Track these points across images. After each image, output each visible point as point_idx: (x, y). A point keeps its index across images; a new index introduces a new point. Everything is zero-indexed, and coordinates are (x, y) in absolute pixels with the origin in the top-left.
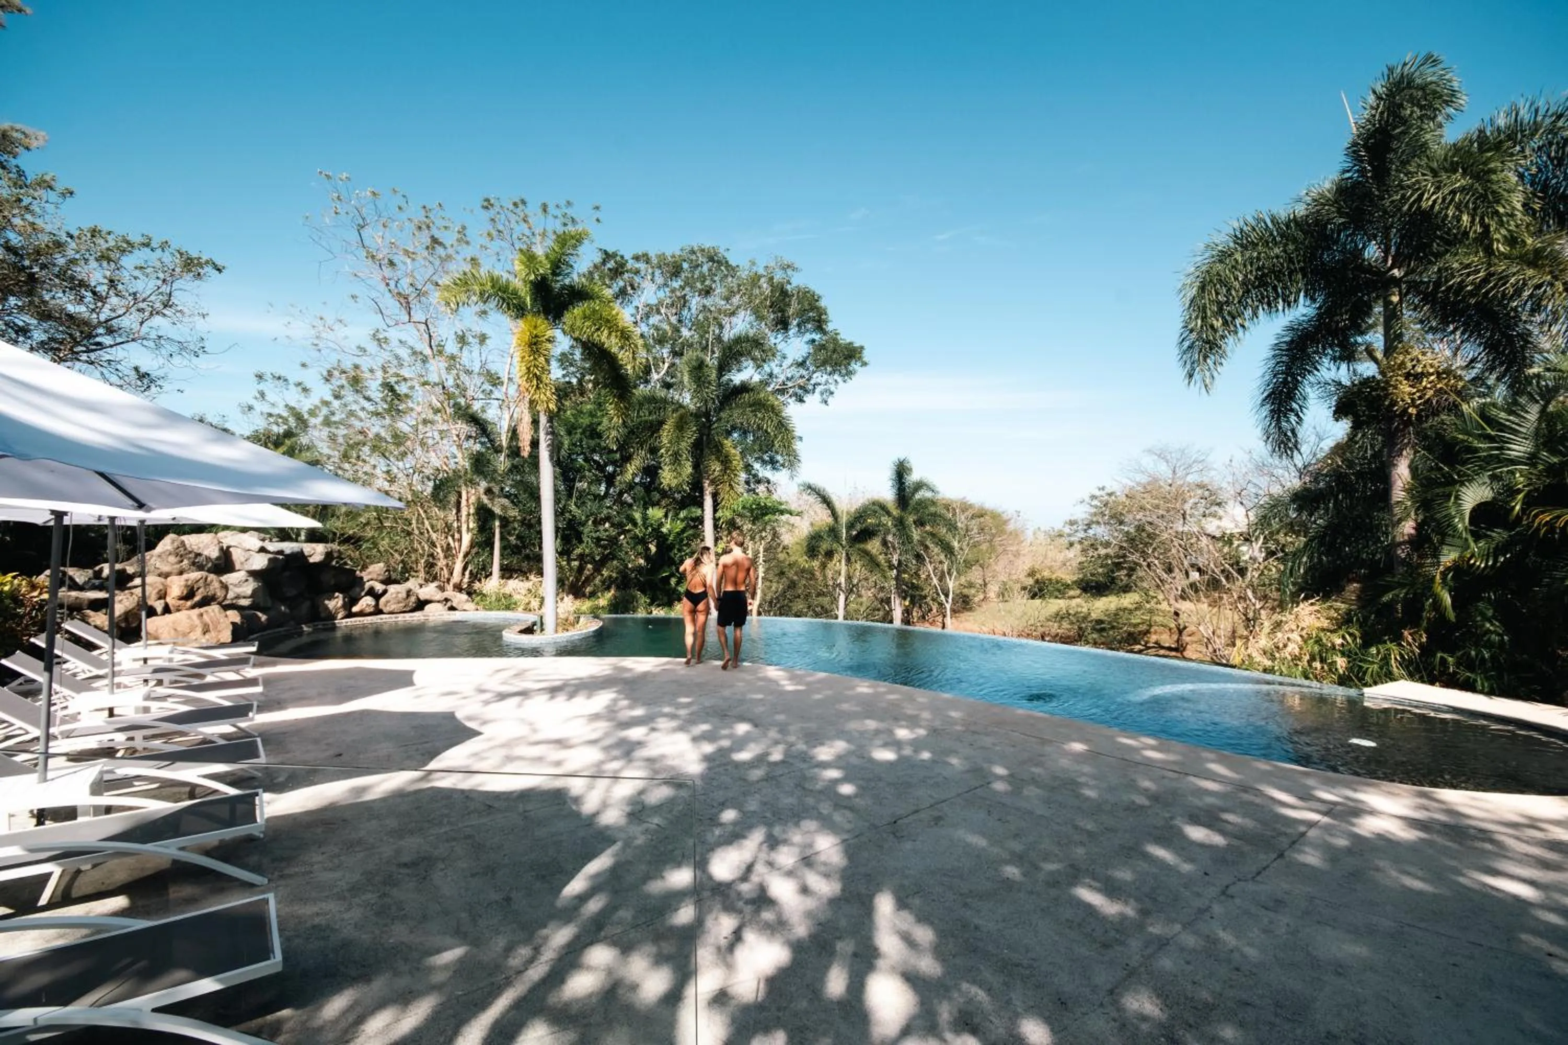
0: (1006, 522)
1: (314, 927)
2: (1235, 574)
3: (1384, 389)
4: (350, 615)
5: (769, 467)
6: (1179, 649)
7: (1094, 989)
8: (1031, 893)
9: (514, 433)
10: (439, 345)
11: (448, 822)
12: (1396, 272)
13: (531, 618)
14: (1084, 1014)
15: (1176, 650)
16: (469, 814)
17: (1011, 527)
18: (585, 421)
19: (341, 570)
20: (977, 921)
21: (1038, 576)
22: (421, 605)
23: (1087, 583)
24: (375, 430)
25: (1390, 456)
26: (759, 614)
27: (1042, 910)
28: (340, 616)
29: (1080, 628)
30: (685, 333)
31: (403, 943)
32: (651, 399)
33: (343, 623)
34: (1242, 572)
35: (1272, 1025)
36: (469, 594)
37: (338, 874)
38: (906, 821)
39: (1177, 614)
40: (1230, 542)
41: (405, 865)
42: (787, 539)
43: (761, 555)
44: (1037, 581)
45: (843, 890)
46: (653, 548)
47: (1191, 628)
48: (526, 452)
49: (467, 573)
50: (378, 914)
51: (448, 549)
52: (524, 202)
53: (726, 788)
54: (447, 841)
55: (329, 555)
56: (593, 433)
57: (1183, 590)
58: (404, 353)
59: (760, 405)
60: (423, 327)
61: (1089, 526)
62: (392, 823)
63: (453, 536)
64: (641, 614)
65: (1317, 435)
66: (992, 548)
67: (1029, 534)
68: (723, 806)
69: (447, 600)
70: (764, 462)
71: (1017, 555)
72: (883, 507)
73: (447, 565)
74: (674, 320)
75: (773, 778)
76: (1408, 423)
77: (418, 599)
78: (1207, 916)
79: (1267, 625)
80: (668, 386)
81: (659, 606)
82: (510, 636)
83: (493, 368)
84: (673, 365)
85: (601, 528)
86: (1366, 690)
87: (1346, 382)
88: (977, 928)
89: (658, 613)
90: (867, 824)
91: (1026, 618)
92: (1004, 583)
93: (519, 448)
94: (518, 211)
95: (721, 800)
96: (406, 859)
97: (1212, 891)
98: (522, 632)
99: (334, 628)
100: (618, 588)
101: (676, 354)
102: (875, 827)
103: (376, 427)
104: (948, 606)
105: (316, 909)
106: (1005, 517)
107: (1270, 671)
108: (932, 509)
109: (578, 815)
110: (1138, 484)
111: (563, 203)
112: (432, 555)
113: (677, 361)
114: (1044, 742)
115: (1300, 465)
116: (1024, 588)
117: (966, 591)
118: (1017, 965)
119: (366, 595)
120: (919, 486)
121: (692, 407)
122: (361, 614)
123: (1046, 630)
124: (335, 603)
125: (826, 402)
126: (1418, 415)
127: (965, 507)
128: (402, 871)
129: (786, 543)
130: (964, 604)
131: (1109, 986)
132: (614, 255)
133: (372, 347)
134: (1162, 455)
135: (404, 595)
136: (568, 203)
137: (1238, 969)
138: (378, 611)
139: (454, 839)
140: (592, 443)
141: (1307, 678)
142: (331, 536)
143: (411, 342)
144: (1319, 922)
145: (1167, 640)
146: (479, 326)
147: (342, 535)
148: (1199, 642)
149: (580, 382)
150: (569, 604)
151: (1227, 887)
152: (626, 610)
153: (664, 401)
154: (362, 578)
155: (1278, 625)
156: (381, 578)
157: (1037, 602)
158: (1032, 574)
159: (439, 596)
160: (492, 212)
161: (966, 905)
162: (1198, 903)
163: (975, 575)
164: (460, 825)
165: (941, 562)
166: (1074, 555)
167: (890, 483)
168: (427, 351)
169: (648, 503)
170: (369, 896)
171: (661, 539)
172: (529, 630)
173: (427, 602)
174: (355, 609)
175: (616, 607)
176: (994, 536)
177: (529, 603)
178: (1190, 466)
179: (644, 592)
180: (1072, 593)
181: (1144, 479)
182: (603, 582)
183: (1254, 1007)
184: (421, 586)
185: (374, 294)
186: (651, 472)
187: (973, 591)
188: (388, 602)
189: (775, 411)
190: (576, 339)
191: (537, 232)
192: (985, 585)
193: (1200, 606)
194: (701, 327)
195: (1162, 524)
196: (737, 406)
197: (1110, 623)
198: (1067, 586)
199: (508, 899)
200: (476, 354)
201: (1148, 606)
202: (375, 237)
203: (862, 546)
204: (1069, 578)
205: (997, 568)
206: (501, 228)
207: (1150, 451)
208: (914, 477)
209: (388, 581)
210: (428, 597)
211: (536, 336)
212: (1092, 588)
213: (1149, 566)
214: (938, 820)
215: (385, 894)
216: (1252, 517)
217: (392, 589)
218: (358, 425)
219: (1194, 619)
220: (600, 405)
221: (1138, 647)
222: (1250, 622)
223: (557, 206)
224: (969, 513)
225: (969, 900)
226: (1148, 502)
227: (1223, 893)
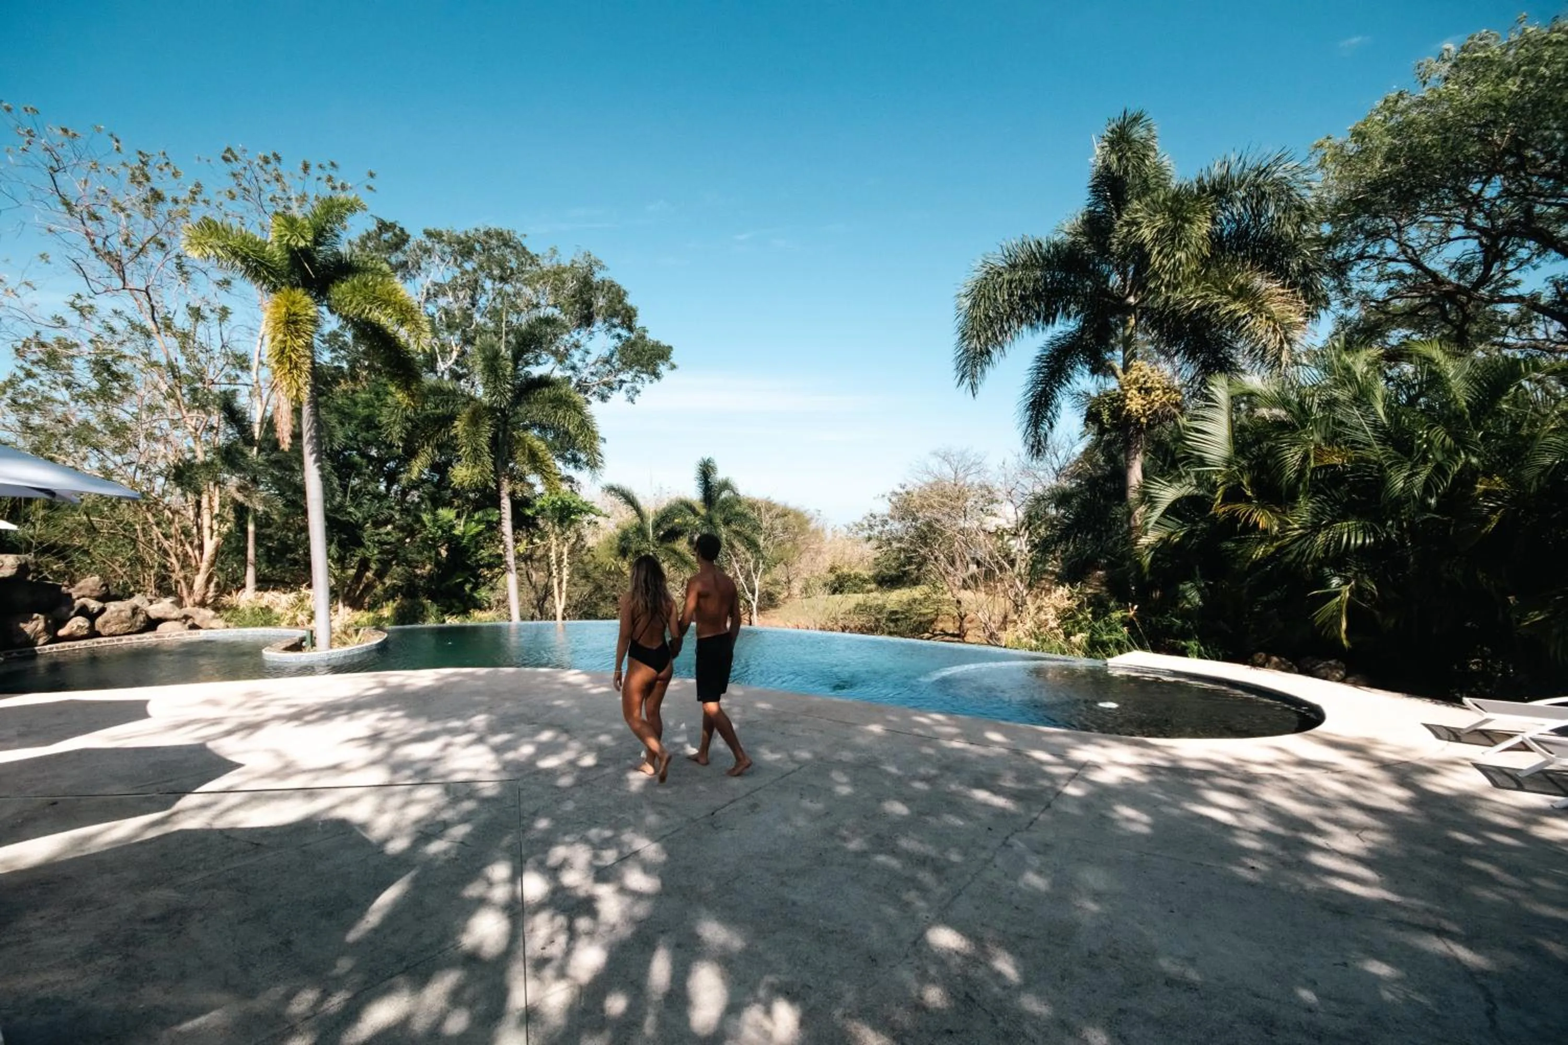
0: (808, 522)
1: (38, 1001)
2: (1007, 566)
3: (1123, 401)
4: (56, 639)
5: (571, 466)
6: (960, 635)
7: (900, 943)
8: (842, 865)
9: (270, 424)
10: (166, 318)
11: (205, 868)
12: (1131, 300)
13: (299, 633)
14: (891, 967)
15: (958, 636)
16: (232, 855)
17: (812, 526)
18: (362, 411)
19: (40, 584)
20: (793, 897)
21: (839, 572)
22: (152, 624)
23: (883, 578)
24: (81, 416)
25: (1127, 459)
26: (564, 618)
27: (852, 879)
28: (41, 641)
29: (877, 620)
30: (477, 318)
31: (156, 1007)
32: (437, 391)
33: (45, 648)
34: (1012, 563)
35: (1046, 952)
36: (216, 609)
37: (65, 939)
38: (723, 811)
39: (959, 602)
40: (1001, 537)
41: (153, 920)
42: (591, 541)
43: (565, 557)
44: (838, 577)
45: (663, 885)
46: (444, 553)
47: (971, 615)
48: (286, 445)
49: (212, 585)
50: (120, 978)
51: (185, 561)
52: (277, 158)
53: (537, 798)
54: (206, 888)
55: (23, 569)
56: (370, 423)
57: (964, 581)
58: (119, 325)
59: (562, 402)
60: (142, 296)
61: (885, 523)
62: (132, 875)
63: (191, 543)
64: (431, 623)
65: (1071, 442)
66: (796, 547)
67: (829, 533)
68: (535, 815)
69: (186, 617)
70: (566, 461)
71: (819, 552)
72: (689, 507)
73: (185, 578)
74: (466, 303)
75: (587, 783)
76: (1140, 431)
77: (148, 616)
78: (991, 866)
79: (1032, 609)
80: (457, 377)
81: (453, 614)
82: (271, 655)
83: (240, 349)
84: (463, 353)
85: (383, 530)
86: (1110, 661)
87: (1094, 394)
88: (794, 904)
89: (452, 621)
90: (684, 819)
91: (828, 612)
92: (807, 580)
93: (277, 440)
94: (269, 168)
95: (532, 810)
96: (152, 913)
97: (995, 843)
98: (288, 649)
99: (34, 655)
100: (405, 596)
101: (468, 341)
102: (694, 820)
103: (82, 413)
104: (754, 604)
105: (38, 981)
106: (807, 516)
107: (1037, 649)
108: (738, 508)
109: (366, 843)
110: (926, 484)
111: (326, 164)
112: (164, 567)
113: (468, 349)
114: (849, 725)
115: (1057, 468)
116: (825, 585)
117: (771, 589)
118: (832, 932)
119: (76, 615)
120: (726, 485)
121: (486, 400)
122: (71, 637)
123: (846, 623)
124: (35, 625)
125: (632, 401)
126: (1148, 424)
127: (770, 506)
128: (148, 927)
129: (589, 544)
130: (769, 601)
131: (912, 939)
132: (392, 226)
133: (73, 318)
134: (945, 458)
135: (129, 613)
136: (333, 164)
137: (1017, 908)
138: (93, 633)
139: (214, 886)
140: (370, 435)
141: (1064, 653)
142: (24, 546)
143: (128, 313)
144: (1079, 860)
145: (951, 628)
146: (222, 299)
147: (41, 543)
148: (977, 628)
149: (352, 368)
150: (345, 614)
151: (1007, 838)
152: (415, 621)
153: (453, 392)
154: (70, 595)
155: (1040, 609)
156: (96, 594)
157: (838, 597)
158: (832, 570)
159: (176, 613)
160: (237, 167)
161: (783, 883)
162: (984, 855)
163: (779, 572)
164: (222, 869)
165: (747, 561)
166: (869, 551)
167: (697, 483)
168: (150, 325)
169: (437, 502)
170: (107, 960)
171: (453, 542)
172: (297, 647)
173: (161, 620)
174: (61, 632)
175: (402, 617)
176: (797, 534)
177: (295, 617)
178: (969, 468)
179: (434, 599)
180: (869, 587)
181: (932, 480)
182: (385, 591)
183: (1032, 938)
184: (151, 602)
185: (74, 254)
186: (440, 468)
187: (778, 589)
188: (107, 622)
189: (578, 410)
190: (345, 318)
191: (293, 196)
192: (789, 582)
193: (978, 594)
194: (495, 314)
195: (945, 520)
196: (536, 400)
197: (903, 613)
198: (865, 581)
199: (288, 943)
200: (215, 330)
201: (935, 596)
202: (70, 183)
203: (669, 545)
204: (866, 574)
205: (801, 566)
206: (245, 184)
207: (935, 454)
208: (720, 476)
209: (106, 598)
210: (160, 615)
211: (295, 314)
212: (887, 582)
213: (936, 559)
214: (754, 807)
215: (128, 956)
216: (1021, 514)
217: (112, 606)
218: (59, 411)
219: (974, 607)
220: (377, 394)
221: (927, 635)
222: (1018, 607)
223: (320, 166)
224: (774, 513)
225: (786, 879)
226: (935, 500)
227: (1004, 844)
